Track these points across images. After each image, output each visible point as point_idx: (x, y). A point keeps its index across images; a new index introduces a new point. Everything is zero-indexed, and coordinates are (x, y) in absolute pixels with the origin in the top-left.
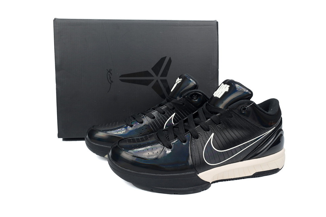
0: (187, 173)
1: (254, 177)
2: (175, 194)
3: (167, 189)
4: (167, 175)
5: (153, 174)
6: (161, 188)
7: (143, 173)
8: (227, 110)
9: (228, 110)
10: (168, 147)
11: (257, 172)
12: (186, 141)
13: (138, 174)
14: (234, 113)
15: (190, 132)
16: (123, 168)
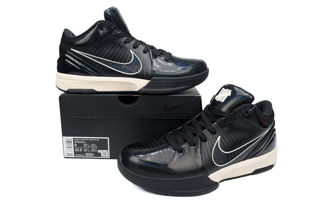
0: (199, 176)
1: (254, 174)
2: (188, 196)
3: (181, 192)
4: (181, 179)
5: (167, 179)
6: (175, 192)
7: (158, 179)
8: (231, 113)
9: (233, 113)
10: (179, 151)
11: (256, 169)
12: (196, 145)
13: (153, 179)
14: (238, 116)
15: (199, 136)
16: (137, 175)
